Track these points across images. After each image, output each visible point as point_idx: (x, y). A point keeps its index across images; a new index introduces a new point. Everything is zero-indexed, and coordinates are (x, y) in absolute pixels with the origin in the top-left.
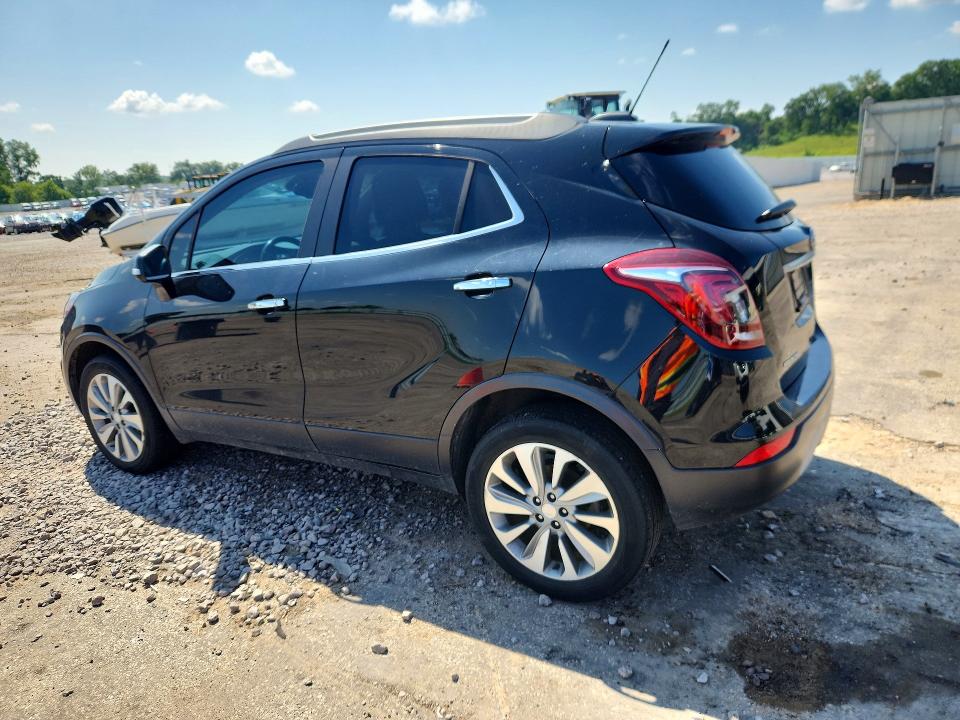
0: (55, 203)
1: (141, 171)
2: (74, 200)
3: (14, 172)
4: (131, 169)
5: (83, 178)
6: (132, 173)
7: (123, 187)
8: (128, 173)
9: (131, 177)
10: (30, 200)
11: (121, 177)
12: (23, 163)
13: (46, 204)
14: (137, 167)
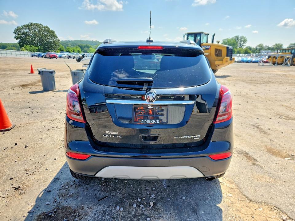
0: (246, 55)
1: (277, 46)
2: (252, 54)
3: (239, 45)
4: (274, 45)
5: (258, 47)
6: (274, 46)
7: (269, 51)
8: (272, 46)
9: (273, 48)
10: (240, 53)
11: (270, 48)
12: (242, 42)
13: (244, 55)
14: (276, 45)
